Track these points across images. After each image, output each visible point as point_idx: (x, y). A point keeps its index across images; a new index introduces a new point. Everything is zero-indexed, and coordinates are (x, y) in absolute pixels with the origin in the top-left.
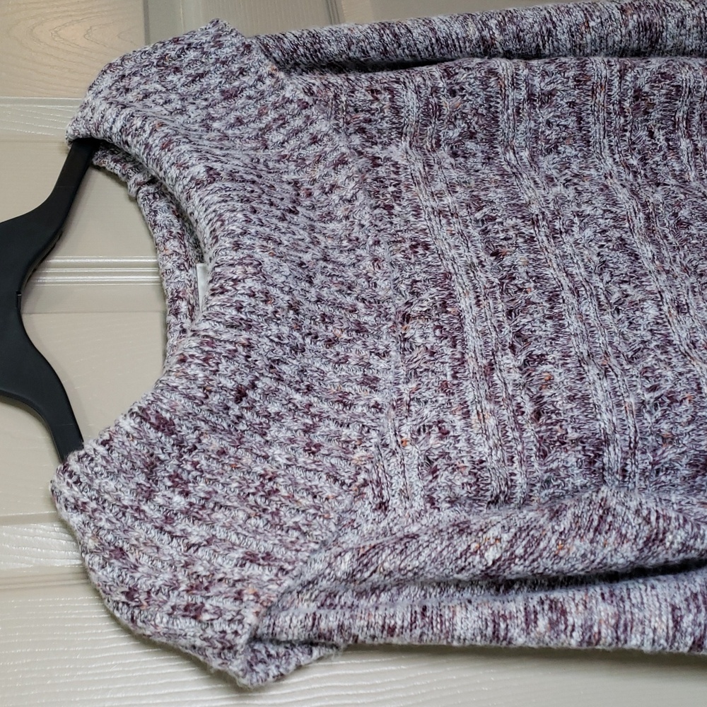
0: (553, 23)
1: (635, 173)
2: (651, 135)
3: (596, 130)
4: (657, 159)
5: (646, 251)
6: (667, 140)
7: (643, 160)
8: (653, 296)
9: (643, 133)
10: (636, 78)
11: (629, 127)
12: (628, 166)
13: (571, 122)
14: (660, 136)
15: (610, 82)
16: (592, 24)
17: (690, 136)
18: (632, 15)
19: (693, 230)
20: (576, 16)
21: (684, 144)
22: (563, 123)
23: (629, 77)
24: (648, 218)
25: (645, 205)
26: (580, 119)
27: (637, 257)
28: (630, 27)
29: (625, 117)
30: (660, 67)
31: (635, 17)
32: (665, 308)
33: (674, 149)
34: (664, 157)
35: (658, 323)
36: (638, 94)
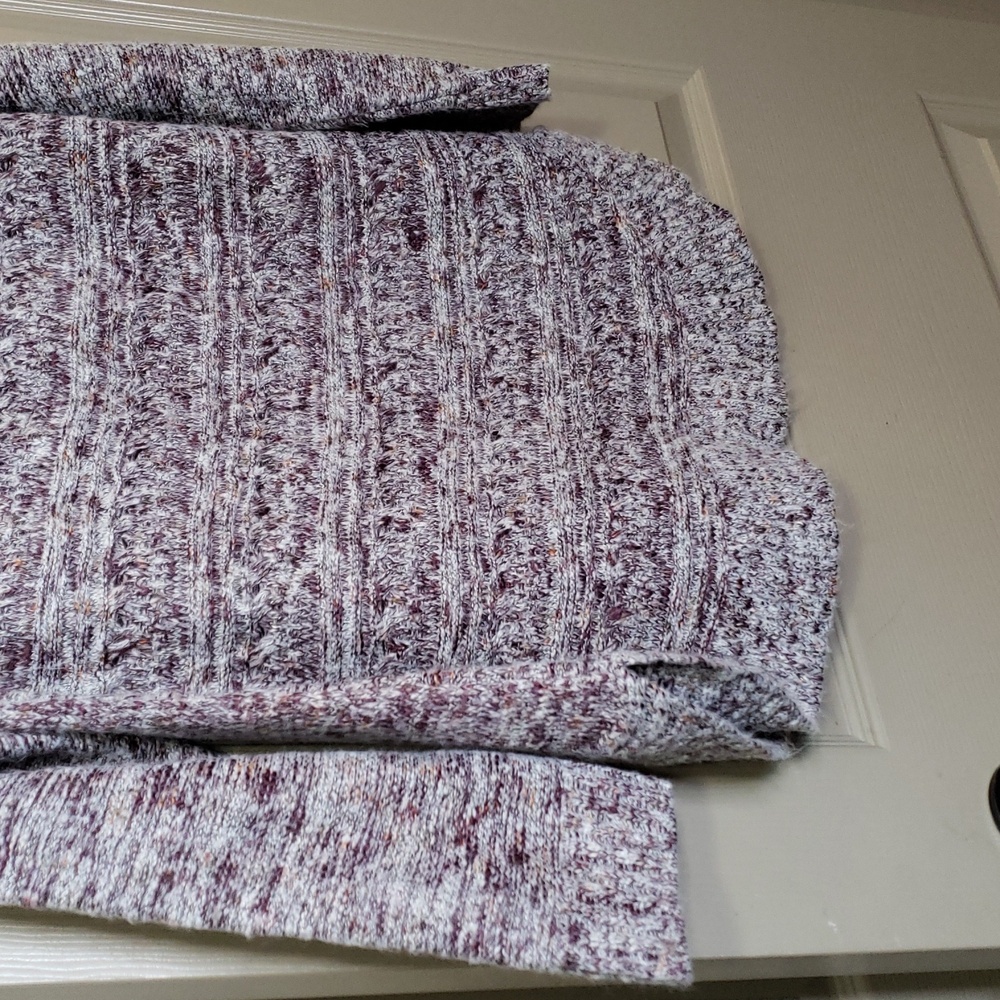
0: (25, 67)
1: (127, 273)
2: (161, 224)
3: (79, 212)
4: (165, 256)
5: (83, 373)
6: (186, 233)
7: (145, 258)
8: (52, 432)
9: (148, 221)
10: (131, 148)
11: (128, 212)
12: (119, 262)
13: (43, 199)
14: (176, 228)
15: (93, 151)
16: (79, 73)
17: (219, 232)
18: (136, 66)
19: (166, 353)
20: (59, 61)
21: (209, 241)
22: (30, 198)
23: (121, 145)
24: (102, 334)
26: (54, 197)
27: (66, 379)
28: (134, 80)
29: (121, 198)
30: (166, 137)
31: (141, 68)
32: (61, 448)
33: (195, 247)
34: (178, 255)
35: (42, 467)
36: (135, 170)
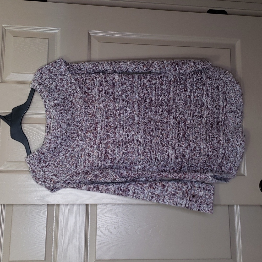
0: (128, 68)
1: (142, 98)
2: (147, 90)
3: (135, 89)
4: (147, 95)
5: (137, 118)
6: (150, 91)
7: (144, 95)
8: (134, 130)
9: (145, 90)
10: (144, 81)
11: (142, 89)
12: (140, 96)
13: (130, 87)
14: (149, 90)
15: (138, 82)
16: (136, 69)
17: (155, 91)
18: (145, 68)
19: (148, 114)
20: (133, 67)
21: (154, 92)
22: (128, 88)
23: (142, 81)
24: (139, 112)
25: (139, 108)
26: (132, 87)
27: (135, 120)
28: (145, 70)
29: (141, 87)
30: (149, 79)
31: (146, 68)
32: (135, 133)
33: (151, 93)
34: (149, 95)
35: (133, 136)
36: (144, 84)
